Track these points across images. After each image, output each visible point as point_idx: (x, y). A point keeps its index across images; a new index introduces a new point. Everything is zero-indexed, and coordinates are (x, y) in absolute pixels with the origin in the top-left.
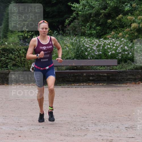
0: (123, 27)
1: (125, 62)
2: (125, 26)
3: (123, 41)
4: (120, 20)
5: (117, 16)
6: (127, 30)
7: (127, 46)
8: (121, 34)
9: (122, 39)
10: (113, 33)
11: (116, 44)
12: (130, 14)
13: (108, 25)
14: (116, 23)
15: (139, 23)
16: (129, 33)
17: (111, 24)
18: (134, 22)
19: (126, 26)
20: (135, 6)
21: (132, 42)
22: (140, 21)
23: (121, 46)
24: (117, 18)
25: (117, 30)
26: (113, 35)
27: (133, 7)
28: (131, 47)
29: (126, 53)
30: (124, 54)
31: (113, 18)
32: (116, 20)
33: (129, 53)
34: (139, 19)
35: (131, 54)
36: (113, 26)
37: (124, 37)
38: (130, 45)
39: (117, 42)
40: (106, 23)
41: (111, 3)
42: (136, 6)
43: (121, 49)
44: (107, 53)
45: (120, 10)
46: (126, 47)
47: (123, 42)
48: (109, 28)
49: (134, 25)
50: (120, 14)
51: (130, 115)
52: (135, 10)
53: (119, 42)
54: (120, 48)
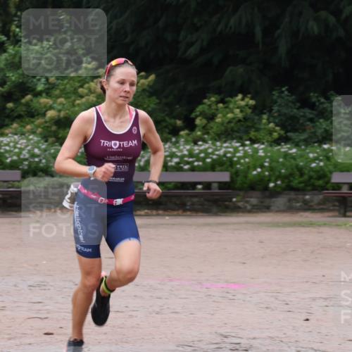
0: (33, 116)
1: (35, 175)
2: (36, 114)
3: (32, 139)
4: (27, 105)
5: (23, 97)
6: (39, 121)
7: (39, 148)
8: (29, 127)
9: (31, 137)
10: (15, 125)
11: (21, 144)
12: (44, 95)
13: (7, 111)
14: (21, 110)
15: (60, 111)
16: (42, 126)
17: (12, 110)
18: (51, 108)
19: (38, 115)
20: (53, 82)
21: (46, 141)
22: (60, 107)
23: (29, 148)
24: (23, 101)
25: (22, 121)
26: (15, 129)
27: (50, 84)
28: (45, 150)
29: (37, 160)
30: (33, 162)
31: (16, 101)
32: (21, 104)
33: (41, 160)
34: (61, 104)
35: (44, 161)
36: (16, 114)
37: (33, 133)
38: (43, 147)
39: (22, 141)
40: (5, 108)
41: (13, 76)
42: (56, 81)
43: (28, 153)
44: (3, 160)
45: (29, 87)
46: (36, 151)
47: (32, 141)
48: (8, 116)
49: (51, 114)
50: (27, 94)
51: (37, 265)
52: (53, 88)
53: (25, 141)
54: (26, 151)
